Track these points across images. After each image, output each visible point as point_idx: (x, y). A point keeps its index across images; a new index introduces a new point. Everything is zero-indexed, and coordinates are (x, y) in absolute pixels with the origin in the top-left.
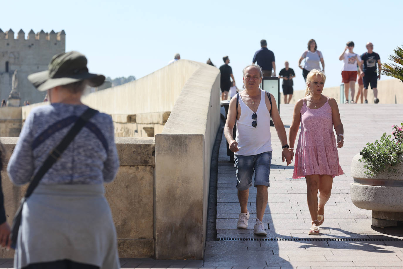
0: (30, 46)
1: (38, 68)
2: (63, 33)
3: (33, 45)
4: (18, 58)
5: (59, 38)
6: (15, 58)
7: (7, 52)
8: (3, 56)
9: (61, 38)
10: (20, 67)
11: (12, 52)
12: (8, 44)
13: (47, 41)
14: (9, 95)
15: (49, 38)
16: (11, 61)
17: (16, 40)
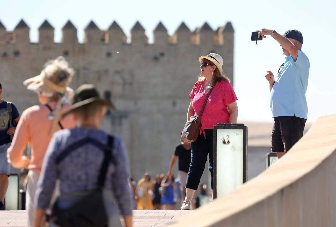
0: (156, 59)
1: (174, 104)
3: (162, 54)
4: (131, 84)
5: (221, 40)
6: (124, 84)
8: (99, 79)
9: (225, 38)
10: (136, 103)
11: (117, 72)
12: (109, 54)
13: (194, 46)
15: (197, 39)
16: (117, 90)
17: (130, 45)
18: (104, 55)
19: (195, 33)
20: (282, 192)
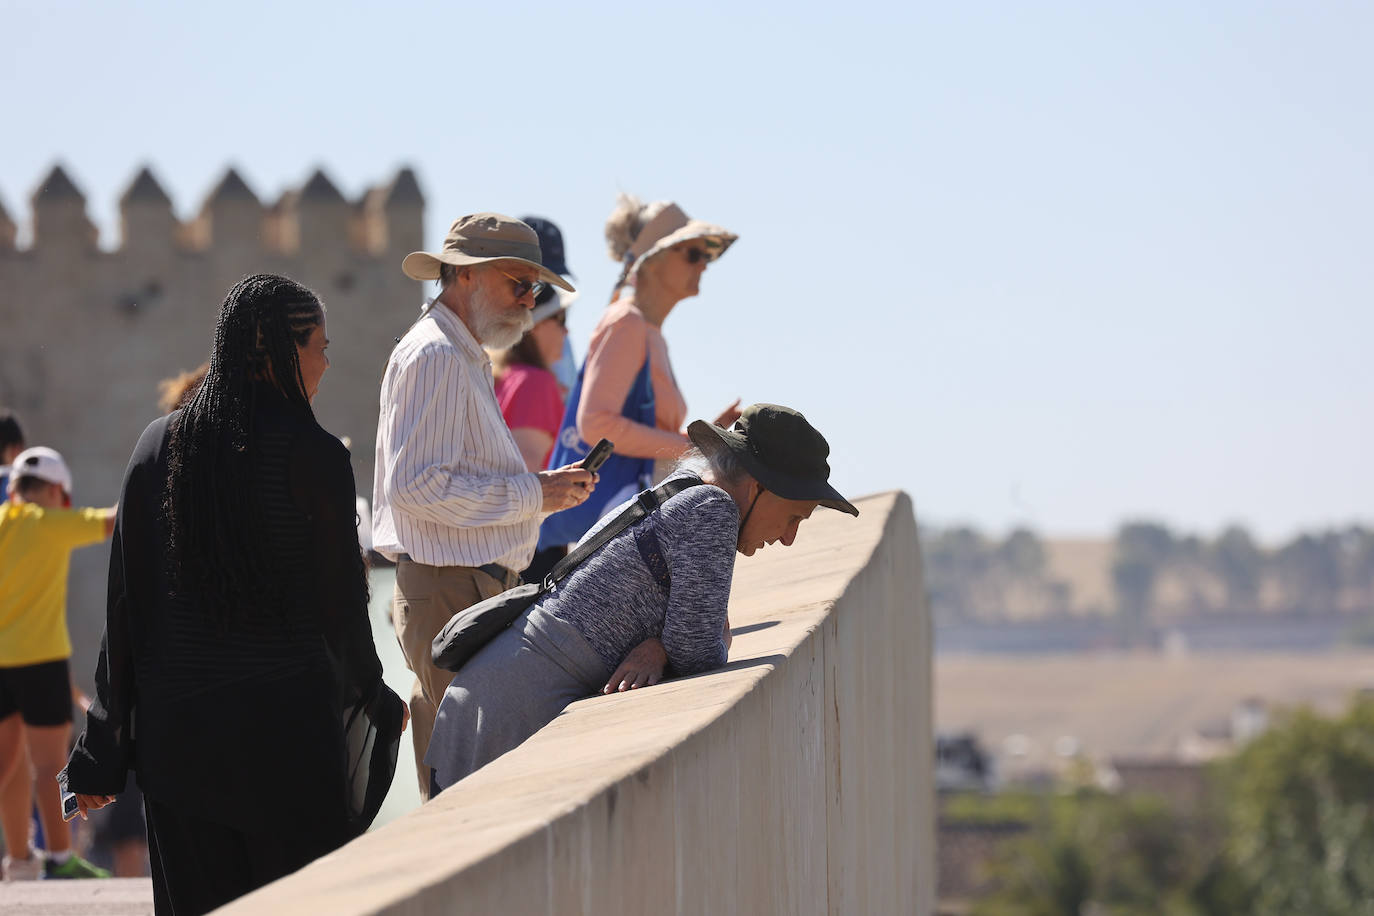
0: (130, 307)
3: (154, 290)
5: (376, 234)
9: (393, 229)
15: (287, 232)
17: (29, 256)
19: (277, 209)
20: (609, 797)
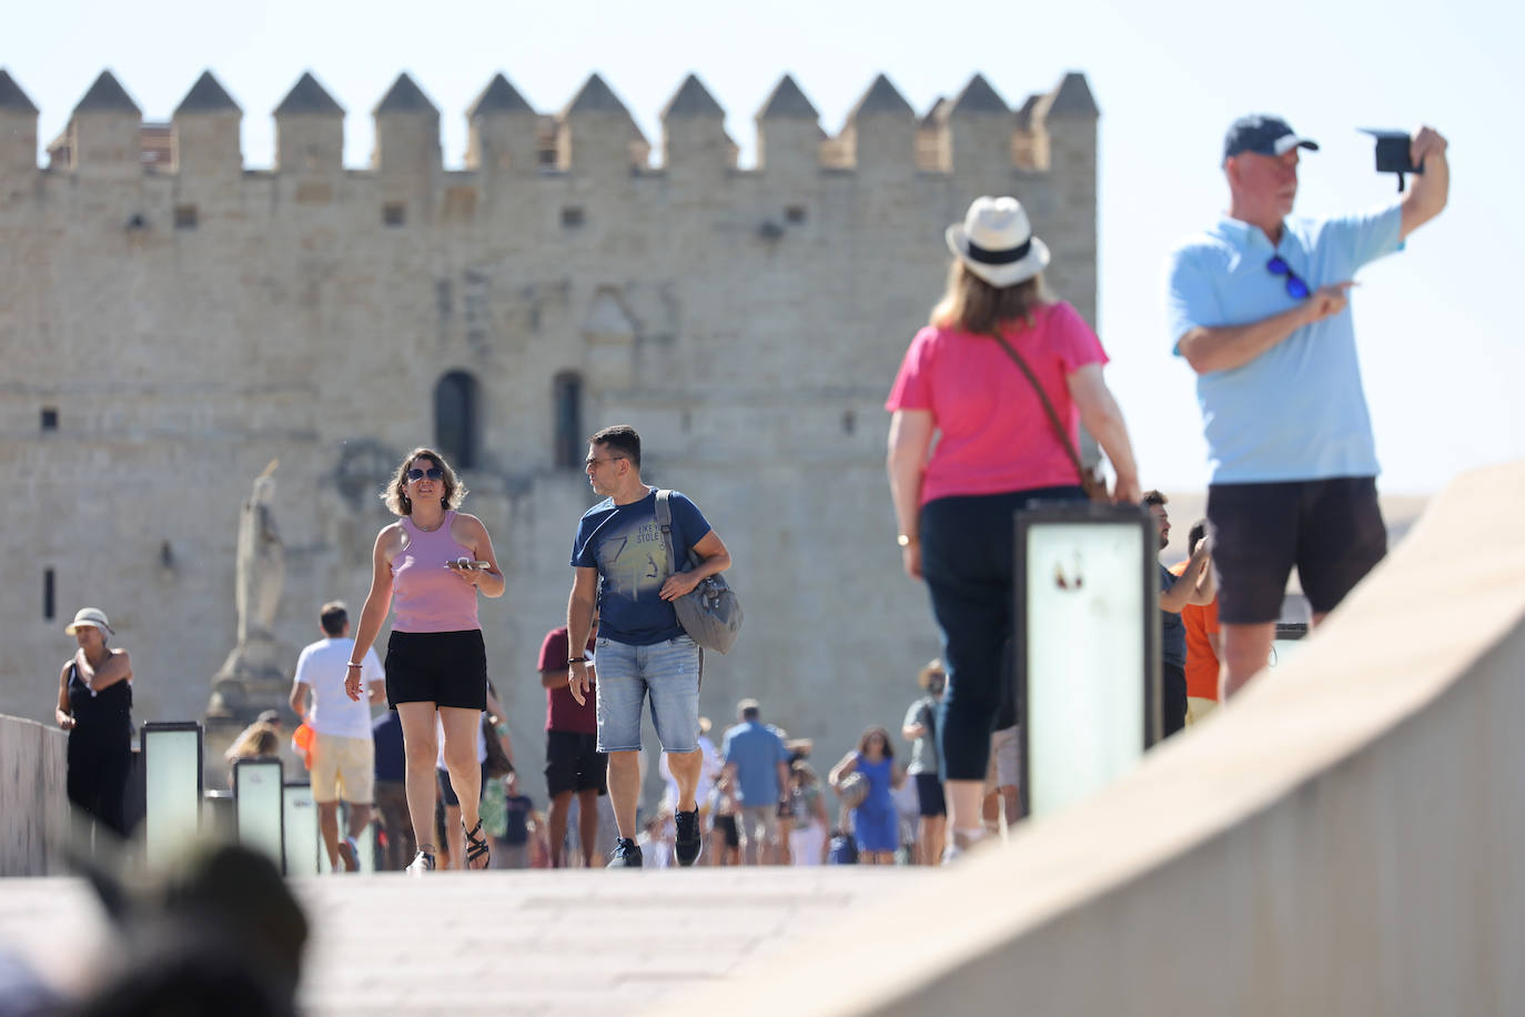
0: (769, 232)
1: (849, 423)
2: (1075, 99)
3: (795, 215)
4: (666, 341)
5: (1040, 150)
6: (638, 342)
7: (564, 288)
8: (534, 321)
9: (1056, 143)
10: (687, 421)
11: (606, 291)
12: (572, 218)
14: (207, 700)
15: (942, 149)
16: (607, 367)
17: (660, 176)
18: (553, 221)
19: (930, 121)
